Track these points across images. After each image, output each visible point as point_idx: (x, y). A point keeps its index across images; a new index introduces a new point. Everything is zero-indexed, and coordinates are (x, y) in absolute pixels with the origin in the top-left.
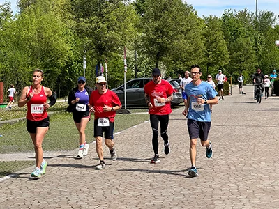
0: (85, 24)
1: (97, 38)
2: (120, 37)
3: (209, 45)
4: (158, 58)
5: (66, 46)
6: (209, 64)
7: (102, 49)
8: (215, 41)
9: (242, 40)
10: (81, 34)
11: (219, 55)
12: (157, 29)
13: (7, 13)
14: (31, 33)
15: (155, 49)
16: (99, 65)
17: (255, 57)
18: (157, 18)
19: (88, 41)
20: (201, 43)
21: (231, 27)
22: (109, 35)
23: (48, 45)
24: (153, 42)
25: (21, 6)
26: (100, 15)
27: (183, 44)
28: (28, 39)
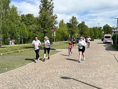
0: (70, 29)
1: (72, 31)
2: (75, 31)
3: (90, 32)
4: (82, 35)
5: (66, 33)
7: (72, 33)
9: (96, 32)
10: (69, 31)
12: (82, 30)
13: (57, 28)
14: (61, 31)
15: (81, 33)
16: (72, 36)
17: (98, 35)
18: (82, 28)
19: (70, 32)
20: (89, 32)
21: (94, 29)
22: (74, 31)
23: (63, 33)
24: (81, 32)
25: (59, 26)
26: (72, 28)
27: (86, 32)
28: (60, 32)
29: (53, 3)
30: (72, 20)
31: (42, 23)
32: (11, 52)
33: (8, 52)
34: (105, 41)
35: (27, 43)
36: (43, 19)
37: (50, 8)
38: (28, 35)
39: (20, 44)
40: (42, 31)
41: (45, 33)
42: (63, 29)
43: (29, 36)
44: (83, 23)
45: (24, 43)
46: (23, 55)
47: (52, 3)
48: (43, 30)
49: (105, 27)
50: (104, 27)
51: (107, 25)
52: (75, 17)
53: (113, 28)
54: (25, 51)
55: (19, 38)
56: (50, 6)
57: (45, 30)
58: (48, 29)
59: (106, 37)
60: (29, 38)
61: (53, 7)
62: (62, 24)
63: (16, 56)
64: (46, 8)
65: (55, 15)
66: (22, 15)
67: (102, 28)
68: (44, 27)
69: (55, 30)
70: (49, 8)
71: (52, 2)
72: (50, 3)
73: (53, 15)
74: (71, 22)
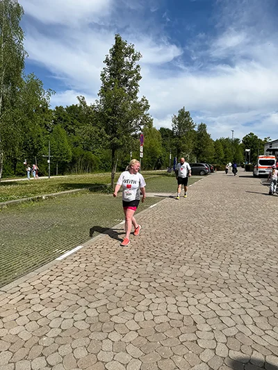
1: (178, 147)
2: (187, 146)
3: (216, 150)
6: (215, 158)
8: (218, 149)
9: (227, 149)
11: (220, 155)
12: (198, 144)
18: (199, 139)
21: (225, 143)
22: (183, 145)
24: (196, 149)
26: (180, 137)
27: (210, 149)
29: (138, 66)
30: (179, 119)
31: (109, 120)
32: (20, 200)
33: (10, 200)
34: (260, 172)
35: (70, 173)
36: (110, 110)
37: (130, 80)
38: (71, 154)
39: (52, 175)
40: (108, 143)
41: (114, 147)
42: (153, 143)
43: (73, 157)
44: (203, 127)
45: (61, 173)
46: (54, 211)
47: (135, 67)
48: (111, 139)
49: (247, 139)
50: (245, 138)
51: (251, 134)
52: (186, 111)
53: (265, 141)
54: (60, 196)
55: (49, 161)
56: (131, 74)
57: (116, 140)
58: (125, 137)
59: (263, 163)
60: (74, 161)
61: (139, 78)
62: (150, 131)
63: (31, 216)
64: (119, 79)
65: (143, 100)
66: (57, 108)
67: (241, 142)
68: (114, 132)
69: (142, 141)
70: (126, 80)
71: (137, 63)
72: (131, 66)
73: (139, 100)
74: (175, 123)
